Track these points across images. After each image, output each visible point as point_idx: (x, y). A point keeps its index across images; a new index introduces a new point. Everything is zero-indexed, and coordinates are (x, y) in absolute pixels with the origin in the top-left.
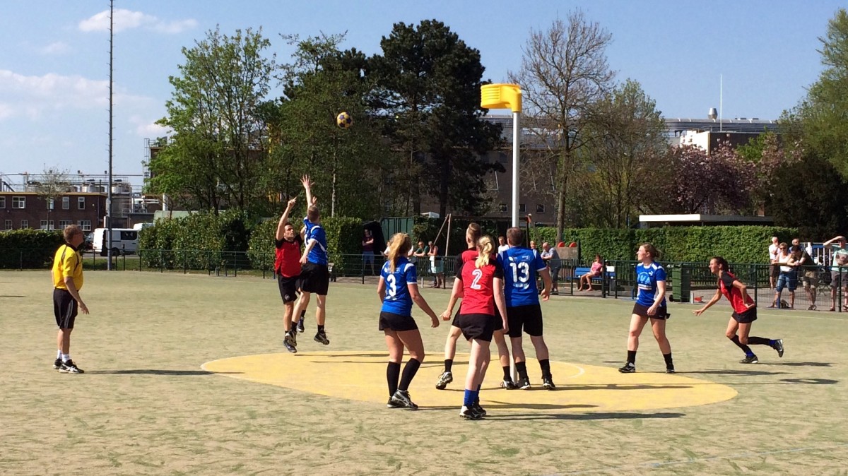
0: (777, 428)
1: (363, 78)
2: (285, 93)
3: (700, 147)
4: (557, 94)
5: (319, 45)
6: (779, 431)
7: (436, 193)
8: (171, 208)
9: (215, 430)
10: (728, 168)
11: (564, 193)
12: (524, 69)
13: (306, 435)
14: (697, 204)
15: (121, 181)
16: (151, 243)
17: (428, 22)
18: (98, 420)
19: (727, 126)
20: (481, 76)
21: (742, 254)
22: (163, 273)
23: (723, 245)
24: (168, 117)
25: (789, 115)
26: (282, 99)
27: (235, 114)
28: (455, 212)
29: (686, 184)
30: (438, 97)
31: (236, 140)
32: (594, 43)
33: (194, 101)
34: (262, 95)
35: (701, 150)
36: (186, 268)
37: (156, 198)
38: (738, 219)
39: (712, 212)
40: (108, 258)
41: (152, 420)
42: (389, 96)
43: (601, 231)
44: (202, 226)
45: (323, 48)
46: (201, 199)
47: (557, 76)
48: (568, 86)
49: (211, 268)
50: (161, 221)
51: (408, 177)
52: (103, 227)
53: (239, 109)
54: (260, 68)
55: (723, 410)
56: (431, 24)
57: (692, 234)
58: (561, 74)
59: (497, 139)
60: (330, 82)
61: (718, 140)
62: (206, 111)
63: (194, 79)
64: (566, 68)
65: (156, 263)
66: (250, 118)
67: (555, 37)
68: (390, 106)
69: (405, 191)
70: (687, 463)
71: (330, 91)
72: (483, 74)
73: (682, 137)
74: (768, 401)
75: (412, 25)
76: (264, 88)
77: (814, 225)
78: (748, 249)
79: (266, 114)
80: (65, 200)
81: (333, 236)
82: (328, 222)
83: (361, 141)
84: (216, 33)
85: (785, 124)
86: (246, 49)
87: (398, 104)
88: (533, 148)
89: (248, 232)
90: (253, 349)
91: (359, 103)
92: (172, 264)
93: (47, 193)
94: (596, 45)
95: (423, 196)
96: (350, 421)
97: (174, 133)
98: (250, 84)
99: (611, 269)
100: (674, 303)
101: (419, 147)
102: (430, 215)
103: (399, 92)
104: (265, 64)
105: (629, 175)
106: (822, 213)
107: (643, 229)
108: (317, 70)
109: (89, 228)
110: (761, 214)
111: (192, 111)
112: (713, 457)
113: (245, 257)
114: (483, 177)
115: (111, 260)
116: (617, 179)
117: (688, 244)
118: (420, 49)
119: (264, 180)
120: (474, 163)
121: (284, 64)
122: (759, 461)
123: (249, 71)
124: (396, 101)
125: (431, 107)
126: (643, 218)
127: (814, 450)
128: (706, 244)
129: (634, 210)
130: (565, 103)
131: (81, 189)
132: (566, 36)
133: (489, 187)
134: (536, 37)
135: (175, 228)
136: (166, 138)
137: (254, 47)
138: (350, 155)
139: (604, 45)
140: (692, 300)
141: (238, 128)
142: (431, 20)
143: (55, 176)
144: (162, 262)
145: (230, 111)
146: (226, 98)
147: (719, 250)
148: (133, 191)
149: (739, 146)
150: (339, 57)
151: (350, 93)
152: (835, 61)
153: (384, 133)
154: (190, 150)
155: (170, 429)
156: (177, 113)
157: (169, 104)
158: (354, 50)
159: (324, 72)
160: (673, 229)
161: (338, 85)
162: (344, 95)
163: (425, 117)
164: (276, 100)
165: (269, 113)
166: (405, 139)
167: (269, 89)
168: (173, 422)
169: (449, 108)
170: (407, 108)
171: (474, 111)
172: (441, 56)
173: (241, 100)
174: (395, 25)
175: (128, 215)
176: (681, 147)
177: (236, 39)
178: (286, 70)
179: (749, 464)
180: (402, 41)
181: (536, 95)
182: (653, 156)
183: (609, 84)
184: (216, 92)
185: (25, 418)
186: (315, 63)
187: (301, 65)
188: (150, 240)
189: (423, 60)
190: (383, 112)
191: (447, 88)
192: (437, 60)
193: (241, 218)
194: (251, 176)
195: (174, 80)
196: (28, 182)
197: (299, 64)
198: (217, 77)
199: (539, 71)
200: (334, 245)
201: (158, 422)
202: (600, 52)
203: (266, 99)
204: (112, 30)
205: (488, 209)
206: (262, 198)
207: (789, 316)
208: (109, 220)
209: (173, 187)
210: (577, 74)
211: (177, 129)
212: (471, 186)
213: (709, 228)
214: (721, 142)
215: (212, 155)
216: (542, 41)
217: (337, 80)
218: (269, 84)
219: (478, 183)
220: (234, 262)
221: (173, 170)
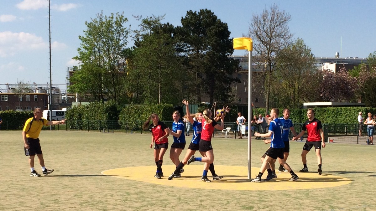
1: (173, 37)
2: (135, 44)
3: (331, 70)
4: (265, 45)
5: (152, 21)
7: (208, 93)
8: (80, 100)
9: (111, 200)
10: (344, 80)
11: (269, 92)
12: (250, 33)
13: (154, 202)
14: (330, 97)
15: (55, 87)
16: (71, 117)
17: (203, 10)
19: (344, 61)
20: (229, 36)
21: (351, 120)
22: (78, 131)
23: (342, 116)
24: (79, 55)
25: (373, 55)
26: (134, 47)
27: (111, 54)
28: (217, 102)
29: (325, 88)
30: (209, 46)
31: (112, 67)
32: (283, 20)
33: (91, 48)
34: (124, 45)
35: (332, 72)
36: (89, 129)
37: (73, 96)
38: (349, 104)
39: (336, 100)
41: (80, 196)
42: (185, 46)
44: (96, 108)
45: (153, 22)
46: (95, 96)
47: (265, 36)
48: (271, 41)
49: (101, 129)
50: (76, 107)
51: (195, 85)
52: (47, 109)
53: (113, 52)
54: (123, 32)
56: (205, 11)
57: (328, 111)
58: (267, 35)
59: (237, 66)
60: (157, 39)
61: (339, 67)
62: (97, 53)
63: (91, 37)
64: (270, 33)
65: (74, 127)
66: (119, 56)
67: (264, 17)
68: (186, 51)
69: (193, 91)
71: (158, 43)
72: (230, 35)
73: (323, 66)
75: (196, 12)
76: (125, 42)
78: (354, 118)
79: (126, 54)
80: (27, 97)
81: (160, 113)
82: (157, 106)
83: (172, 68)
84: (101, 15)
85: (371, 60)
86: (116, 23)
87: (190, 50)
89: (119, 111)
91: (171, 49)
92: (82, 127)
93: (19, 93)
94: (284, 21)
95: (202, 94)
96: (175, 196)
97: (82, 64)
98: (118, 40)
101: (200, 71)
102: (205, 103)
103: (190, 44)
104: (126, 30)
105: (299, 84)
107: (305, 109)
108: (151, 33)
110: (360, 102)
111: (90, 54)
113: (118, 123)
114: (230, 85)
116: (293, 86)
117: (326, 116)
118: (200, 23)
119: (126, 87)
120: (226, 78)
121: (135, 30)
123: (118, 33)
124: (188, 48)
125: (205, 51)
126: (305, 104)
128: (335, 116)
129: (301, 100)
130: (269, 49)
131: (35, 91)
132: (269, 17)
133: (233, 90)
134: (255, 17)
135: (83, 110)
136: (77, 66)
137: (120, 22)
138: (167, 74)
139: (288, 21)
140: (328, 141)
141: (113, 61)
142: (204, 9)
143: (23, 85)
144: (77, 126)
145: (109, 53)
146: (107, 47)
147: (341, 118)
148: (61, 93)
149: (349, 70)
150: (161, 26)
151: (167, 44)
153: (183, 64)
154: (89, 71)
155: (90, 201)
156: (83, 54)
157: (79, 49)
158: (168, 24)
159: (154, 34)
160: (319, 109)
161: (161, 40)
162: (164, 46)
163: (202, 56)
164: (132, 48)
165: (128, 54)
166: (193, 67)
167: (127, 42)
168: (91, 198)
169: (214, 52)
170: (194, 52)
171: (226, 53)
172: (210, 27)
173: (114, 47)
174: (187, 12)
175: (59, 104)
176: (323, 70)
177: (111, 18)
178: (136, 33)
180: (191, 20)
181: (256, 46)
182: (310, 75)
183: (290, 40)
184: (102, 44)
185: (19, 196)
186: (150, 29)
187: (143, 30)
188: (71, 116)
189: (201, 29)
190: (182, 54)
191: (213, 42)
192: (208, 29)
193: (115, 105)
194: (120, 84)
195: (81, 38)
196: (9, 88)
197: (142, 30)
198: (102, 37)
199: (257, 34)
200: (160, 117)
201: (83, 197)
202: (285, 25)
203: (126, 47)
204: (49, 13)
205: (233, 100)
206: (125, 95)
207: (373, 148)
208: (50, 106)
209: (81, 90)
210: (275, 35)
211: (83, 62)
212: (225, 89)
213: (336, 108)
214: (341, 68)
215: (100, 74)
216: (258, 20)
217: (161, 38)
218: (128, 40)
219: (228, 88)
220: (112, 126)
221: (81, 82)
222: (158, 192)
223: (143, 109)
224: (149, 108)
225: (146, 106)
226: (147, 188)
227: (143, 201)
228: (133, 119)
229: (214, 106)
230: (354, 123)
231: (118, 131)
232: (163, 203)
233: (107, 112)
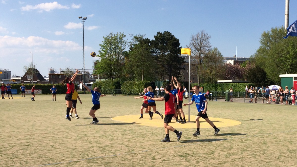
0: (251, 131)
1: (150, 46)
2: (130, 49)
3: (232, 64)
4: (198, 51)
6: (251, 132)
7: (168, 75)
8: (100, 78)
9: (116, 134)
10: (238, 69)
11: (200, 75)
12: (190, 44)
13: (139, 135)
14: (231, 78)
15: (87, 71)
17: (166, 32)
18: (85, 132)
19: (238, 59)
20: (179, 46)
24: (99, 55)
25: (252, 56)
26: (129, 51)
29: (228, 73)
30: (169, 51)
31: (117, 61)
32: (207, 38)
33: (106, 51)
37: (96, 76)
38: (240, 81)
39: (234, 79)
40: (84, 91)
41: (99, 132)
42: (156, 50)
43: (209, 84)
44: (109, 83)
45: (140, 38)
46: (108, 76)
47: (198, 46)
48: (201, 49)
49: (111, 94)
50: (98, 82)
51: (161, 71)
53: (118, 53)
54: (123, 43)
55: (238, 127)
57: (230, 85)
58: (199, 46)
59: (183, 61)
60: (141, 46)
62: (109, 53)
63: (106, 45)
64: (200, 44)
66: (121, 55)
67: (198, 36)
68: (157, 53)
69: (161, 74)
70: (231, 140)
71: (142, 49)
72: (180, 45)
73: (227, 62)
74: (248, 125)
75: (162, 32)
77: (258, 83)
79: (125, 54)
83: (149, 62)
84: (112, 33)
85: (251, 58)
86: (120, 37)
87: (159, 52)
88: (192, 64)
89: (121, 84)
90: (124, 114)
91: (149, 52)
93: (67, 74)
95: (165, 75)
96: (150, 132)
97: (101, 59)
98: (121, 47)
99: (211, 93)
100: (226, 102)
101: (164, 63)
102: (167, 80)
103: (159, 49)
104: (125, 41)
105: (215, 71)
106: (260, 80)
107: (218, 84)
108: (138, 43)
109: (78, 83)
110: (246, 80)
111: (106, 54)
112: (236, 138)
113: (120, 91)
114: (180, 71)
115: (85, 91)
116: (212, 71)
117: (229, 88)
118: (164, 39)
119: (125, 72)
120: (178, 67)
121: (130, 42)
122: (247, 139)
123: (120, 43)
125: (167, 53)
126: (218, 81)
127: (259, 136)
129: (216, 79)
130: (200, 53)
132: (200, 36)
133: (181, 74)
134: (193, 36)
135: (102, 83)
136: (98, 60)
137: (122, 37)
138: (147, 65)
141: (118, 58)
142: (167, 31)
143: (69, 69)
145: (116, 53)
146: (115, 50)
147: (236, 89)
148: (90, 74)
149: (241, 64)
150: (144, 40)
151: (147, 49)
152: (263, 44)
153: (155, 60)
154: (105, 63)
155: (104, 135)
156: (102, 54)
157: (100, 51)
158: (147, 38)
159: (140, 44)
160: (225, 84)
161: (144, 47)
163: (165, 56)
164: (128, 51)
165: (126, 54)
166: (161, 61)
168: (105, 133)
169: (171, 53)
170: (161, 53)
172: (169, 41)
173: (118, 51)
174: (158, 32)
175: (89, 80)
176: (227, 64)
177: (117, 35)
179: (245, 140)
180: (160, 36)
181: (193, 51)
182: (221, 66)
183: (210, 48)
184: (112, 49)
185: (65, 132)
186: (138, 41)
189: (165, 41)
190: (155, 54)
191: (171, 49)
192: (168, 41)
193: (119, 81)
194: (122, 70)
195: (101, 45)
196: (61, 71)
197: (133, 42)
198: (112, 45)
199: (194, 45)
201: (101, 133)
202: (208, 40)
203: (125, 50)
204: (83, 32)
205: (181, 79)
206: (124, 76)
207: (252, 105)
208: (84, 81)
209: (101, 73)
210: (203, 46)
211: (102, 58)
212: (177, 73)
213: (234, 84)
214: (237, 63)
215: (111, 65)
216: (194, 38)
217: (143, 46)
218: (126, 47)
219: (179, 72)
220: (117, 92)
221: (101, 68)
222: (141, 129)
223: (134, 83)
224: (137, 83)
225: (136, 82)
226: (135, 127)
227: (133, 135)
228: (129, 88)
229: (171, 82)
230: (243, 91)
231: (120, 95)
232: (144, 136)
233: (115, 84)
